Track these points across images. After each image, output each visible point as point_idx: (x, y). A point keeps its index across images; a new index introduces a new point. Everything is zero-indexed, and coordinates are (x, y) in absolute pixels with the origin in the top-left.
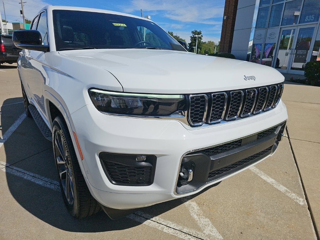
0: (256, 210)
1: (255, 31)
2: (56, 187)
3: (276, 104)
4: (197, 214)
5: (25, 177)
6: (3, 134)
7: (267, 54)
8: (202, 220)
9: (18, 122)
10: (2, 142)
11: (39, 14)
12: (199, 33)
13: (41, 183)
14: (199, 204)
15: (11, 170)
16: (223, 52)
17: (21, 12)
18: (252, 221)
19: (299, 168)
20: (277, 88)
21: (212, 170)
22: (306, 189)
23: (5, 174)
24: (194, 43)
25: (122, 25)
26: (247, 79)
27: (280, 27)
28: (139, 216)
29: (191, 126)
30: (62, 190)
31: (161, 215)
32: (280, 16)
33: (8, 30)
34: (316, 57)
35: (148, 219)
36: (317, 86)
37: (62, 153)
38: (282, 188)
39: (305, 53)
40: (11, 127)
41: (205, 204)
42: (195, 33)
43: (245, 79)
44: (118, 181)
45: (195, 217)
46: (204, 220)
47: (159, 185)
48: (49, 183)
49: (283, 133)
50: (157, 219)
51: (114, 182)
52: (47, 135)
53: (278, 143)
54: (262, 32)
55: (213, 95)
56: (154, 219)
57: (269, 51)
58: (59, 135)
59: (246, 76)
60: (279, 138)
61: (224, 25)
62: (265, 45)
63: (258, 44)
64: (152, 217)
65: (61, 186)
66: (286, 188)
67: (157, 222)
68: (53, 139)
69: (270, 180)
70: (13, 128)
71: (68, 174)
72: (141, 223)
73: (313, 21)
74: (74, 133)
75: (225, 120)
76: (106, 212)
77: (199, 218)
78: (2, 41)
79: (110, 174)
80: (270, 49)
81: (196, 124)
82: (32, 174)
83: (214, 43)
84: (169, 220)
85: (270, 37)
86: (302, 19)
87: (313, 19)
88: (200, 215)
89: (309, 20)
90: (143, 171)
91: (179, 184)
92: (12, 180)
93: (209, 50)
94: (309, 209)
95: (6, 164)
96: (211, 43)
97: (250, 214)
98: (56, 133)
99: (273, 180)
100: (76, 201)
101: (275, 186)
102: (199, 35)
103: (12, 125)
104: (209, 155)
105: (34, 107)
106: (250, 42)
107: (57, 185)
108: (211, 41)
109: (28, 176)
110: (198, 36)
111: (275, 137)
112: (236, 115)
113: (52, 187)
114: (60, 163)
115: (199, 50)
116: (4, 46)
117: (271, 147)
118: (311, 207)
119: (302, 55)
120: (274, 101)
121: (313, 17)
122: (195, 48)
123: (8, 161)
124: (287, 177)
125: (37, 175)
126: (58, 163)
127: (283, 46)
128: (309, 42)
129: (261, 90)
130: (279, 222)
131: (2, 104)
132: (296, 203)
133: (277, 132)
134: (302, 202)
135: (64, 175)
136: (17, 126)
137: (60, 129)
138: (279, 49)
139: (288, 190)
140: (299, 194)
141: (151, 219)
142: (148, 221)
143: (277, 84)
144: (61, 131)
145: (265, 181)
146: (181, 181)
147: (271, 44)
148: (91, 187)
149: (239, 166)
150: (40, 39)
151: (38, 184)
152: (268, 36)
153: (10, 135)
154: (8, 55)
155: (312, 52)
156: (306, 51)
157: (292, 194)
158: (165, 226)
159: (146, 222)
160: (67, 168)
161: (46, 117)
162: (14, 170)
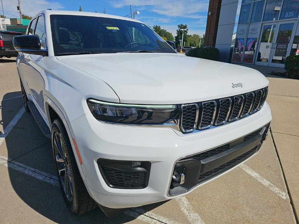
0: (242, 204)
1: (238, 26)
2: (56, 182)
3: (261, 106)
4: (187, 209)
5: (26, 172)
6: (4, 128)
7: (249, 48)
8: (191, 214)
9: (18, 117)
10: (3, 137)
11: (37, 17)
12: (185, 27)
13: (41, 178)
14: (188, 198)
15: (13, 165)
16: (207, 46)
17: (18, 8)
18: (239, 216)
19: (281, 161)
20: (262, 92)
21: (202, 173)
22: (288, 183)
23: (7, 169)
24: (180, 36)
25: (115, 28)
26: (235, 86)
27: (261, 22)
28: (133, 211)
29: (184, 133)
30: (61, 185)
31: (153, 210)
32: (262, 11)
33: (6, 25)
34: (295, 50)
35: (142, 214)
36: (296, 79)
37: (60, 152)
38: (266, 183)
39: (285, 47)
40: (11, 122)
41: (194, 198)
42: (181, 27)
43: (233, 87)
44: (115, 184)
45: (185, 211)
46: (194, 215)
47: (154, 188)
48: (48, 178)
49: (267, 133)
50: (150, 214)
51: (111, 186)
52: (46, 133)
53: (262, 142)
54: (244, 27)
55: (204, 104)
56: (147, 214)
57: (251, 45)
58: (58, 137)
59: (234, 84)
60: (264, 138)
61: (208, 20)
62: (248, 39)
63: (241, 39)
64: (145, 212)
65: (60, 181)
66: (269, 183)
67: (150, 217)
68: (52, 139)
69: (254, 174)
70: (13, 123)
71: (66, 172)
72: (135, 218)
73: (293, 17)
74: (74, 140)
75: (214, 125)
76: (103, 211)
77: (189, 213)
78: (1, 37)
79: (107, 178)
80: (252, 43)
81: (187, 131)
82: (33, 169)
83: (199, 36)
84: (161, 215)
85: (252, 32)
86: (282, 15)
87: (293, 15)
88: (189, 210)
89: (289, 17)
90: (138, 175)
91: (172, 187)
92: (14, 175)
93: (194, 43)
94: (292, 203)
95: (8, 159)
96: (196, 36)
97: (236, 209)
98: (56, 134)
99: (257, 175)
100: (75, 201)
101: (259, 181)
102: (185, 28)
103: (12, 119)
104: (200, 159)
105: (33, 102)
106: (233, 36)
107: (56, 180)
108: (196, 35)
109: (29, 171)
110: (184, 30)
111: (260, 138)
112: (224, 120)
113: (52, 182)
114: (59, 161)
115: (185, 43)
116: (3, 42)
117: (256, 147)
118: (293, 201)
119: (283, 49)
120: (260, 102)
121: (293, 14)
122: (181, 41)
123: (9, 157)
124: (270, 171)
125: (37, 170)
126: (57, 160)
127: (264, 40)
128: (289, 37)
129: (247, 95)
130: (263, 216)
131: (2, 98)
132: (279, 197)
133: (261, 133)
134: (285, 196)
135: (63, 172)
136: (17, 121)
137: (60, 132)
138: (261, 42)
139: (272, 184)
140: (282, 188)
141: (144, 214)
142: (142, 215)
143: (262, 89)
144: (60, 135)
145: (249, 175)
146: (173, 184)
147: (253, 39)
148: (90, 189)
149: (227, 167)
150: (39, 44)
151: (38, 179)
152: (250, 31)
153: (11, 130)
154: (7, 50)
155: (292, 45)
156: (286, 45)
157: (275, 189)
158: (158, 221)
159: (139, 216)
160: (66, 166)
161: (45, 116)
162: (15, 165)
